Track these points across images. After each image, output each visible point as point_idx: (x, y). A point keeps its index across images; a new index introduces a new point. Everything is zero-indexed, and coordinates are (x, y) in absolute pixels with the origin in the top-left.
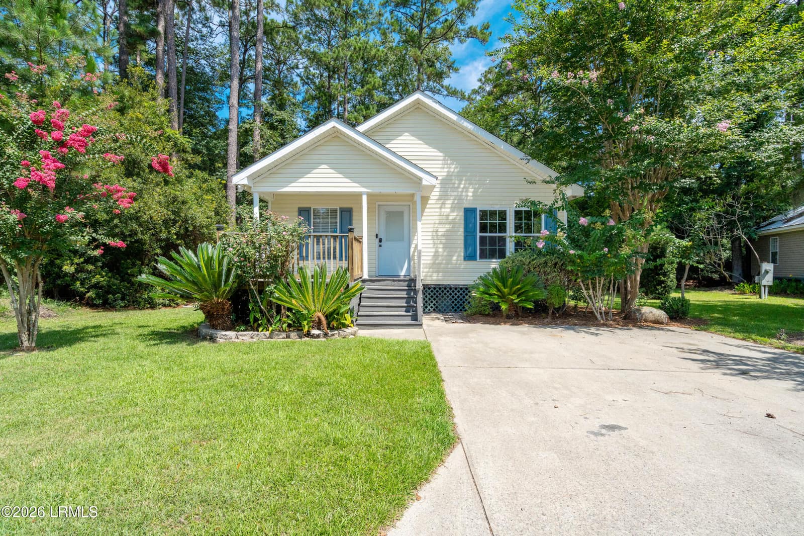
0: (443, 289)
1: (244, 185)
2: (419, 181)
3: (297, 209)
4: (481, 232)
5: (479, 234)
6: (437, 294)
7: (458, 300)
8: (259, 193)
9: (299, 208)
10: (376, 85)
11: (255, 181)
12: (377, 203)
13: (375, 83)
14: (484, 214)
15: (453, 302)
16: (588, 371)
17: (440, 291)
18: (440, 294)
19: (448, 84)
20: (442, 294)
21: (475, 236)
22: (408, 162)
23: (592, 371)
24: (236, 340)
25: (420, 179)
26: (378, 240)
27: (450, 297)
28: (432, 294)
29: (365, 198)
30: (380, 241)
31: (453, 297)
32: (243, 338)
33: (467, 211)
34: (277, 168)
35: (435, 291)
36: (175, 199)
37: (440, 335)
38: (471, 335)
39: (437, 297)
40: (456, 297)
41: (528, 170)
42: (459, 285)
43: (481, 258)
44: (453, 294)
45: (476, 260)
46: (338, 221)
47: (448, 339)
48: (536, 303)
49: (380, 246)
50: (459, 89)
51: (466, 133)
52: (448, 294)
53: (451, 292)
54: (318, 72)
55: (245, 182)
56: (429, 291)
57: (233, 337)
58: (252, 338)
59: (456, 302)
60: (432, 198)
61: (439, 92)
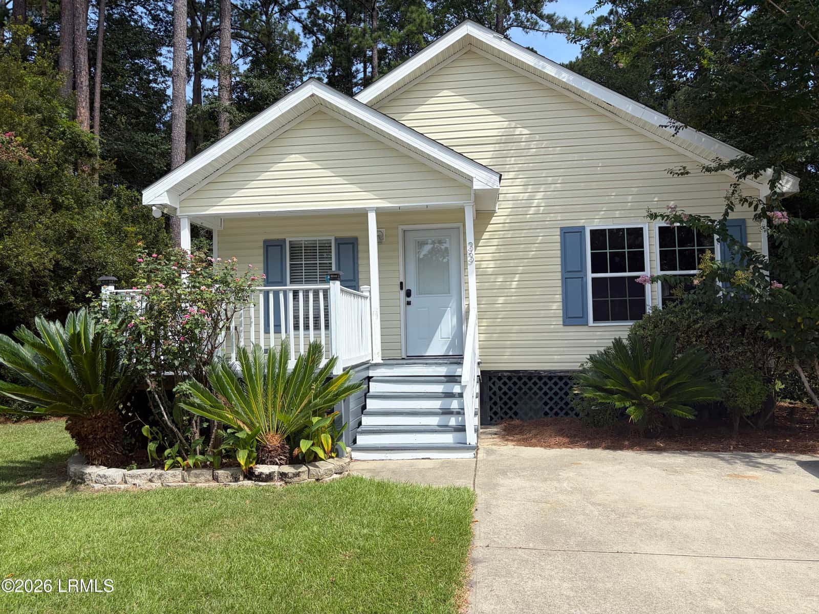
0: (525, 379)
1: (163, 206)
2: (468, 183)
3: (262, 244)
4: (593, 272)
5: (590, 275)
6: (515, 388)
7: (556, 399)
8: (189, 217)
9: (265, 241)
10: (424, 25)
11: (183, 197)
12: (401, 227)
13: (422, 21)
14: (598, 236)
15: (546, 404)
16: (794, 565)
17: (520, 383)
18: (520, 389)
19: (551, 12)
20: (525, 389)
21: (583, 278)
22: (448, 149)
23: (804, 566)
24: (123, 486)
25: (470, 179)
26: (403, 293)
27: (541, 393)
28: (505, 389)
29: (372, 218)
30: (408, 294)
31: (546, 394)
32: (137, 481)
33: (566, 232)
34: (218, 173)
35: (510, 384)
36: (71, 233)
37: (504, 473)
38: (563, 474)
39: (515, 393)
40: (551, 394)
41: (681, 151)
42: (555, 371)
43: (596, 318)
44: (545, 389)
45: (586, 324)
46: (333, 261)
47: (517, 482)
48: (699, 408)
49: (409, 303)
50: (571, 19)
51: (559, 89)
52: (535, 389)
53: (540, 384)
54: (331, 13)
55: (165, 200)
56: (500, 384)
57: (119, 480)
58: (150, 481)
59: (551, 404)
60: (499, 212)
61: (534, 26)
